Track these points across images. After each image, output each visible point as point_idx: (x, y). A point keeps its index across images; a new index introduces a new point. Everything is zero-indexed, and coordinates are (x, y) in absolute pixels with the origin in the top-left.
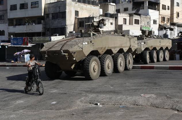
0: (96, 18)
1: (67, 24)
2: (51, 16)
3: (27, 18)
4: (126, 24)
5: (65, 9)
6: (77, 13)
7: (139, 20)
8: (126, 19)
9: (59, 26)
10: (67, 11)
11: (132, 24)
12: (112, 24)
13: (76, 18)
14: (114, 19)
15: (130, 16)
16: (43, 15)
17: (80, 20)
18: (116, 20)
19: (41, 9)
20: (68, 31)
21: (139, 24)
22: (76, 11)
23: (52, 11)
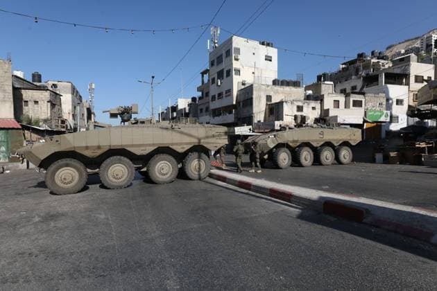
0: (286, 102)
1: (254, 112)
2: (241, 104)
3: (223, 107)
4: (338, 107)
5: (252, 94)
6: (269, 98)
7: (361, 101)
8: (339, 101)
9: (248, 115)
10: (254, 96)
11: (349, 108)
12: (314, 108)
13: (267, 104)
14: (319, 102)
15: (346, 97)
16: (234, 103)
17: (271, 106)
18: (321, 103)
19: (232, 98)
20: (255, 121)
21: (361, 106)
22: (267, 96)
23: (242, 99)
